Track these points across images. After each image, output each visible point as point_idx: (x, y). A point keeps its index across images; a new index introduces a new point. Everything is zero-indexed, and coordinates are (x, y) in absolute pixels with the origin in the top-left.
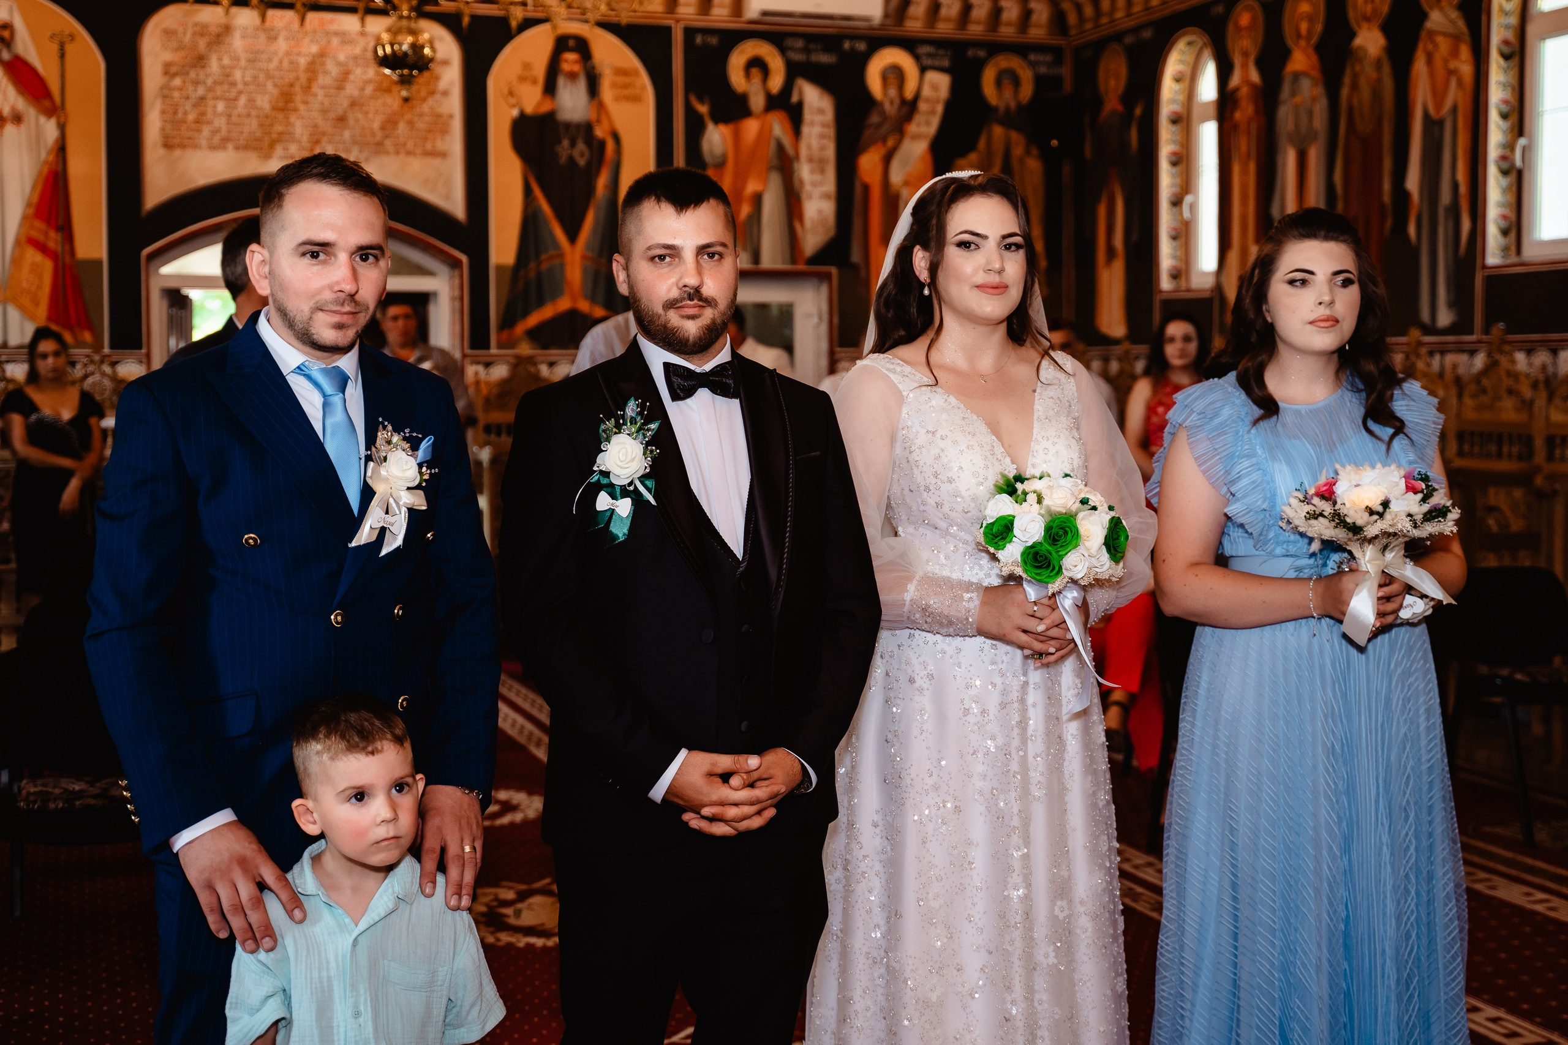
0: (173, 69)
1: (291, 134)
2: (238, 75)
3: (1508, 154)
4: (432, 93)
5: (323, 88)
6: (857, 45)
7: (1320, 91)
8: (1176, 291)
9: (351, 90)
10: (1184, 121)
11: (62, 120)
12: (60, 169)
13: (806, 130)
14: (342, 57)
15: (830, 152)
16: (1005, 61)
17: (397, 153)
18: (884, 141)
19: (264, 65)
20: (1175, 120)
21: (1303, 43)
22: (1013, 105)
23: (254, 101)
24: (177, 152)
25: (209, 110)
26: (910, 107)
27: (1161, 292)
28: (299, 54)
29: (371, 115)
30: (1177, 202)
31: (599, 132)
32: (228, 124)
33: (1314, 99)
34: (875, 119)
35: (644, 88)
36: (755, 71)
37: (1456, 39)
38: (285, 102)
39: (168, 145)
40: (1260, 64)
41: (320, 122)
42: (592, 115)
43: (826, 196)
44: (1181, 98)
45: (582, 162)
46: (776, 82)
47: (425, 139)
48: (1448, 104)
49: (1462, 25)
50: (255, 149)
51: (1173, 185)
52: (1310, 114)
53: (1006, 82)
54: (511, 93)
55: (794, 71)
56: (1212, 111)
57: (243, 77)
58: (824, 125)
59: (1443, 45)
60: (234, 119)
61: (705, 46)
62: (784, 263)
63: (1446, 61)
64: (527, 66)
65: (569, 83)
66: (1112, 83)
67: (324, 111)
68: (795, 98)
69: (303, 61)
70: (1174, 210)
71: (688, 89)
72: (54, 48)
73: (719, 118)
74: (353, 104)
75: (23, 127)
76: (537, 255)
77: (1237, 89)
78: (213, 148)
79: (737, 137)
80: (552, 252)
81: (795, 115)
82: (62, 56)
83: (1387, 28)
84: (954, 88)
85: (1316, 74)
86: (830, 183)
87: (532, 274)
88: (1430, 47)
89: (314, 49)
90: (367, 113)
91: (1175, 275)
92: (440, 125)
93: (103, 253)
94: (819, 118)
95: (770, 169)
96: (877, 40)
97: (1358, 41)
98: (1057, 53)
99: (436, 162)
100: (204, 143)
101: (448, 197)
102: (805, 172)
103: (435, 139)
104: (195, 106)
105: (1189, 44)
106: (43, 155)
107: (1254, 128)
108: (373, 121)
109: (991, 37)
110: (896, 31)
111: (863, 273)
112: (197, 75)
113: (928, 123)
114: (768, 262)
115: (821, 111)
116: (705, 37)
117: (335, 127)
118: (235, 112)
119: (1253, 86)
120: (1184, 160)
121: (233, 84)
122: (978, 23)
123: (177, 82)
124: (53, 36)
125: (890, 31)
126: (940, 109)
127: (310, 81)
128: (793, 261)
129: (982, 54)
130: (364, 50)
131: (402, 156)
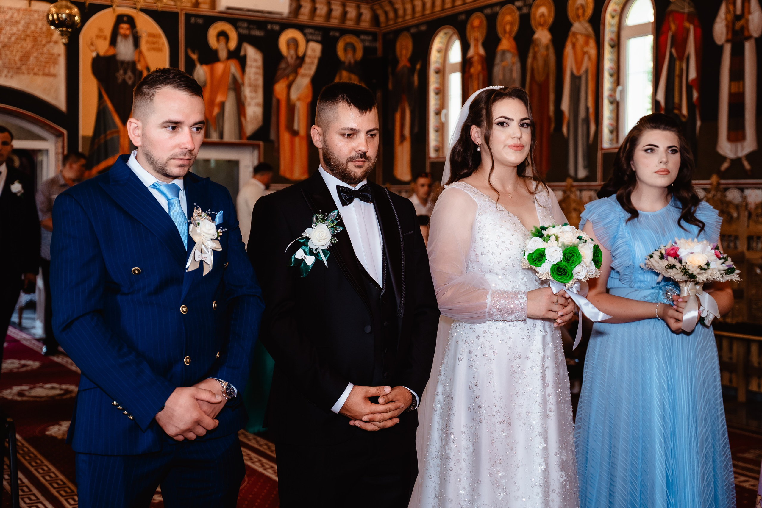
3: (613, 94)
4: (49, 42)
6: (275, 27)
7: (516, 59)
8: (438, 157)
9: (3, 38)
10: (441, 72)
13: (248, 70)
15: (260, 82)
16: (350, 39)
17: (29, 73)
18: (288, 77)
20: (437, 72)
21: (507, 35)
22: (352, 61)
26: (301, 60)
27: (430, 158)
29: (14, 53)
30: (438, 113)
31: (139, 67)
33: (513, 64)
34: (283, 65)
35: (163, 44)
36: (222, 38)
37: (587, 37)
40: (484, 45)
42: (136, 58)
43: (258, 105)
44: (440, 60)
45: (130, 82)
46: (233, 44)
47: (45, 67)
48: (583, 68)
49: (590, 30)
51: (436, 104)
52: (511, 71)
53: (349, 49)
54: (92, 44)
55: (242, 39)
56: (459, 67)
58: (257, 68)
59: (581, 40)
61: (196, 24)
62: (235, 139)
63: (582, 47)
64: (101, 30)
65: (123, 40)
66: (404, 52)
68: (242, 53)
70: (437, 117)
71: (187, 47)
73: (203, 62)
76: (105, 132)
77: (472, 57)
79: (212, 72)
80: (113, 130)
81: (242, 62)
83: (551, 30)
84: (323, 51)
85: (514, 51)
86: (260, 98)
87: (102, 141)
88: (574, 40)
90: (12, 51)
91: (437, 150)
92: (52, 60)
94: (255, 64)
95: (229, 89)
96: (285, 25)
97: (536, 36)
98: (374, 35)
99: (51, 79)
101: (56, 98)
102: (247, 92)
103: (50, 67)
105: (446, 34)
107: (481, 77)
108: (16, 56)
109: (342, 26)
110: (294, 21)
111: (276, 145)
113: (310, 69)
114: (227, 138)
115: (256, 60)
116: (196, 19)
119: (481, 56)
120: (442, 92)
122: (336, 18)
125: (292, 20)
126: (316, 61)
128: (241, 138)
129: (337, 34)
130: (11, 17)
131: (31, 75)
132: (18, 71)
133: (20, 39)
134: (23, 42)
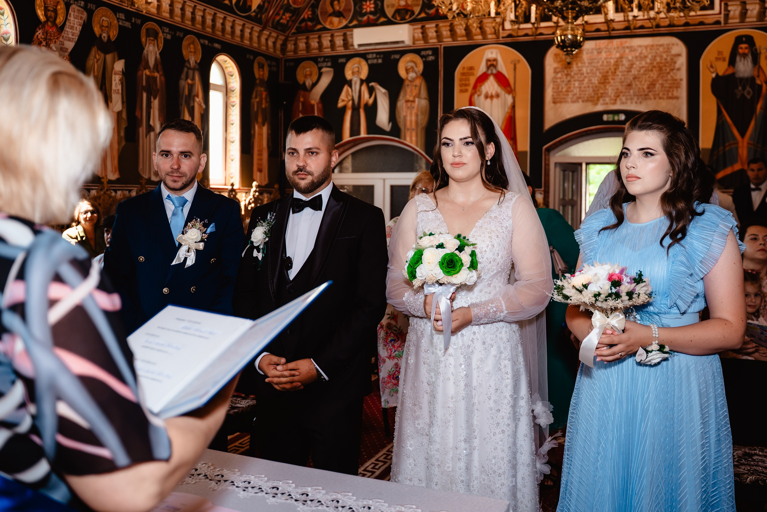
0: (558, 70)
1: (607, 93)
2: (584, 70)
4: (672, 70)
5: (621, 72)
9: (634, 72)
11: (514, 95)
12: (512, 115)
14: (630, 58)
17: (655, 98)
19: (595, 65)
23: (591, 80)
24: (558, 105)
25: (572, 86)
28: (611, 58)
29: (643, 82)
31: (758, 82)
32: (580, 91)
38: (605, 80)
39: (555, 102)
41: (620, 87)
42: (755, 74)
47: (669, 91)
50: (591, 101)
54: (712, 66)
57: (587, 70)
60: (582, 89)
64: (720, 53)
65: (742, 59)
67: (621, 82)
69: (612, 61)
72: (512, 66)
74: (634, 79)
75: (500, 99)
76: (724, 144)
78: (573, 102)
80: (732, 142)
82: (515, 69)
87: (721, 153)
89: (618, 55)
90: (641, 82)
93: (528, 149)
99: (674, 101)
100: (569, 100)
103: (673, 91)
104: (566, 85)
106: (507, 110)
108: (644, 85)
112: (567, 71)
117: (626, 89)
118: (583, 86)
121: (582, 74)
123: (559, 75)
124: (511, 63)
127: (615, 69)
130: (641, 53)
131: (657, 99)
132: (646, 97)
133: (648, 70)
134: (650, 73)
